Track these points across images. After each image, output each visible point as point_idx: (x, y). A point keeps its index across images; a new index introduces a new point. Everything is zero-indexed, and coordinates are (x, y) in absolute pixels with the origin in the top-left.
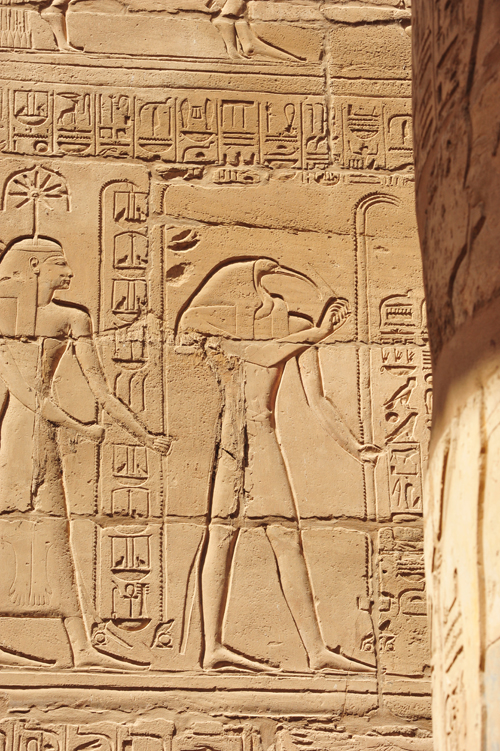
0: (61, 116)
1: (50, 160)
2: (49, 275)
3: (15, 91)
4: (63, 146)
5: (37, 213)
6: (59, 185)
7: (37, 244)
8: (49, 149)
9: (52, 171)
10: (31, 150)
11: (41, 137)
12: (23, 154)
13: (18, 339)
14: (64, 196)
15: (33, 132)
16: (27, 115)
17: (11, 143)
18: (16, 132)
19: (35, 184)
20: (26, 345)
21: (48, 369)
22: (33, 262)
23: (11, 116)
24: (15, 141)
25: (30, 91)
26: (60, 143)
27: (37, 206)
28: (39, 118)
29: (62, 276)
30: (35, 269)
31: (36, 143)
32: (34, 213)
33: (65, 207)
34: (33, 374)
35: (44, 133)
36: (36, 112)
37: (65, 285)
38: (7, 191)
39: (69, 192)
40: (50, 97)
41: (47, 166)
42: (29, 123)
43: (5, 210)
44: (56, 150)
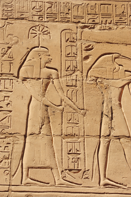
0: (47, 9)
1: (44, 23)
2: (44, 59)
3: (32, 1)
4: (48, 19)
5: (40, 40)
6: (47, 31)
7: (40, 49)
8: (44, 19)
9: (45, 26)
10: (38, 20)
11: (41, 16)
12: (35, 21)
13: (35, 79)
14: (49, 34)
15: (38, 14)
16: (36, 9)
17: (31, 18)
18: (33, 14)
19: (39, 31)
20: (37, 81)
21: (45, 89)
22: (39, 55)
23: (31, 9)
24: (32, 17)
25: (37, 1)
26: (47, 18)
27: (40, 37)
28: (40, 10)
29: (49, 59)
30: (40, 57)
31: (39, 18)
32: (39, 39)
33: (49, 38)
34: (40, 90)
35: (42, 14)
36: (39, 8)
37: (50, 62)
38: (30, 33)
39: (50, 33)
40: (44, 3)
41: (43, 25)
42: (37, 11)
43: (29, 39)
44: (46, 20)
